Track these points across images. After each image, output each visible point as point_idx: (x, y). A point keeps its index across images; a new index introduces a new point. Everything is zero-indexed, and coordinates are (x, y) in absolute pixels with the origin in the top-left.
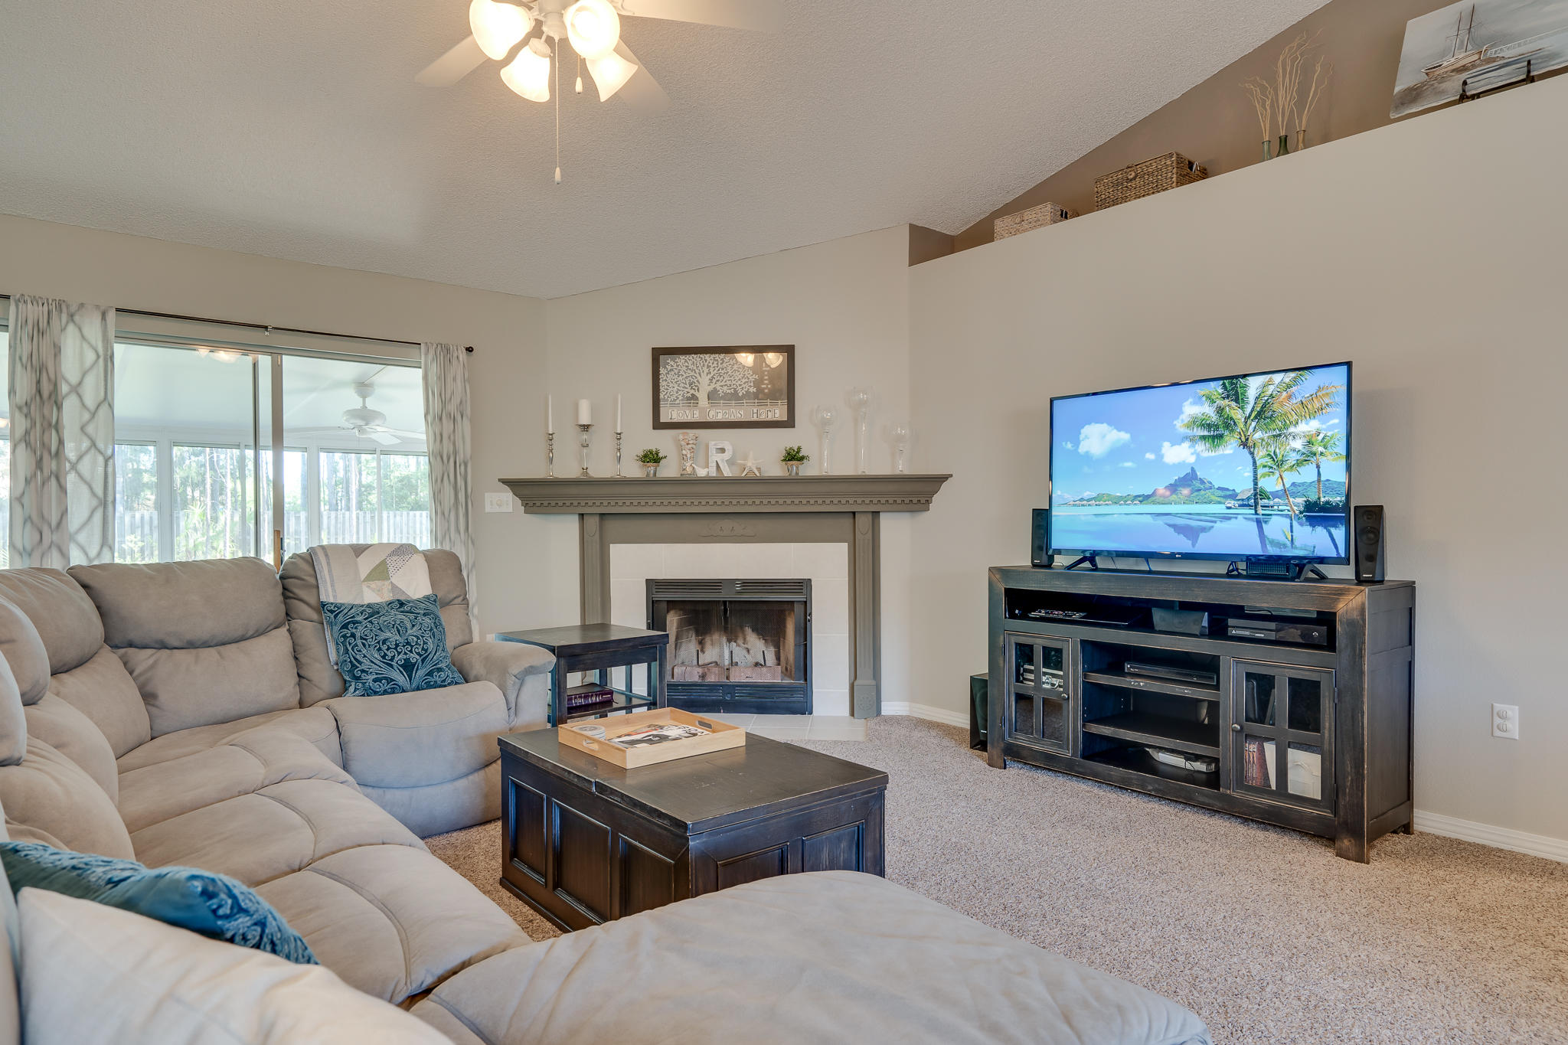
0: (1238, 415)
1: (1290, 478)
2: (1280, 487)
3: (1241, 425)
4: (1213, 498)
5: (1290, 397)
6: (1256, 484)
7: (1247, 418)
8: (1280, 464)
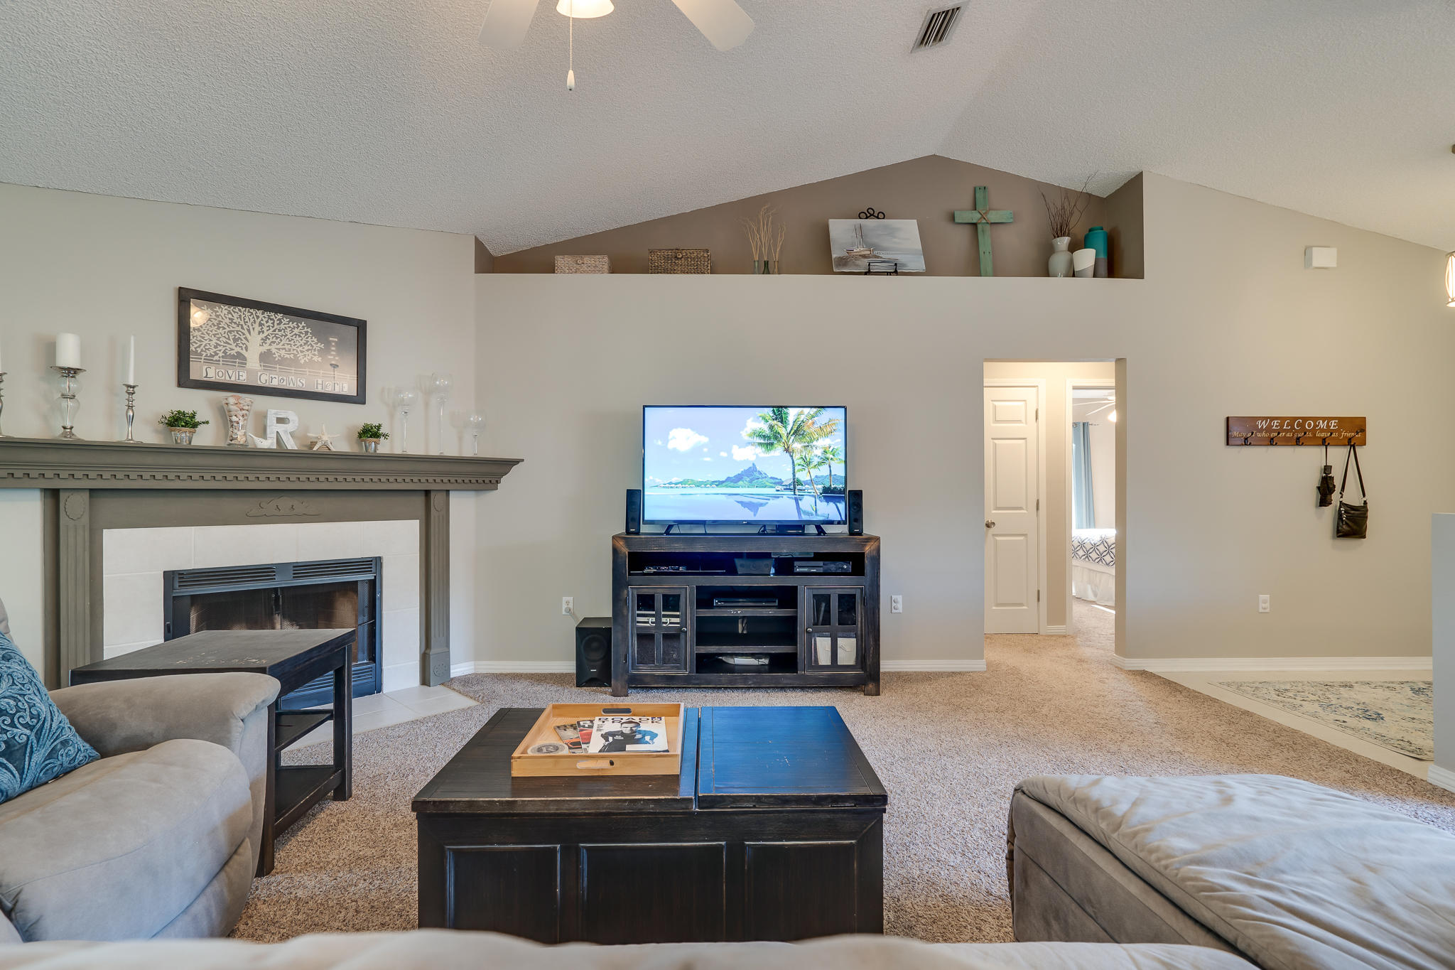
0: (783, 431)
1: (814, 472)
2: (808, 478)
3: (785, 438)
4: (768, 484)
5: (813, 423)
6: (794, 475)
7: (788, 434)
8: (809, 464)
